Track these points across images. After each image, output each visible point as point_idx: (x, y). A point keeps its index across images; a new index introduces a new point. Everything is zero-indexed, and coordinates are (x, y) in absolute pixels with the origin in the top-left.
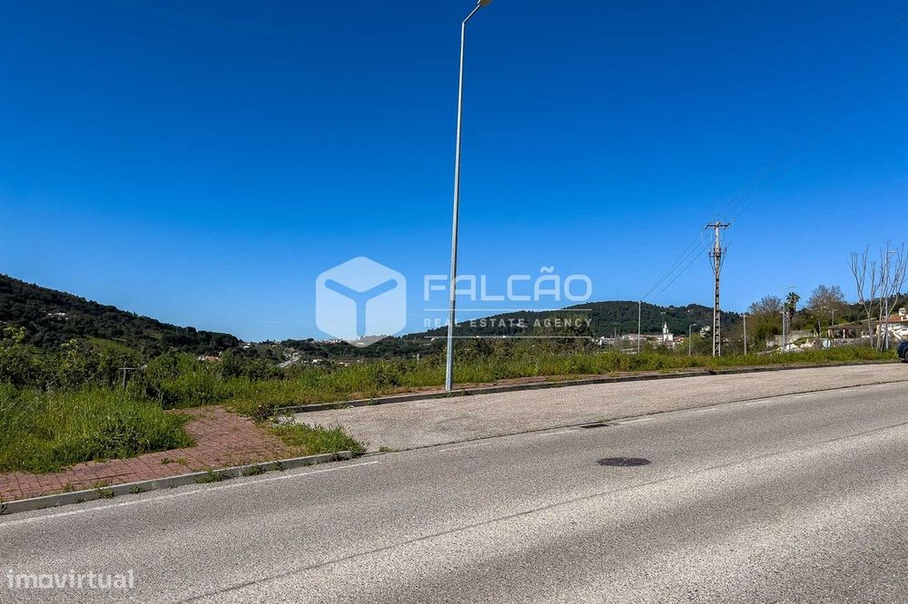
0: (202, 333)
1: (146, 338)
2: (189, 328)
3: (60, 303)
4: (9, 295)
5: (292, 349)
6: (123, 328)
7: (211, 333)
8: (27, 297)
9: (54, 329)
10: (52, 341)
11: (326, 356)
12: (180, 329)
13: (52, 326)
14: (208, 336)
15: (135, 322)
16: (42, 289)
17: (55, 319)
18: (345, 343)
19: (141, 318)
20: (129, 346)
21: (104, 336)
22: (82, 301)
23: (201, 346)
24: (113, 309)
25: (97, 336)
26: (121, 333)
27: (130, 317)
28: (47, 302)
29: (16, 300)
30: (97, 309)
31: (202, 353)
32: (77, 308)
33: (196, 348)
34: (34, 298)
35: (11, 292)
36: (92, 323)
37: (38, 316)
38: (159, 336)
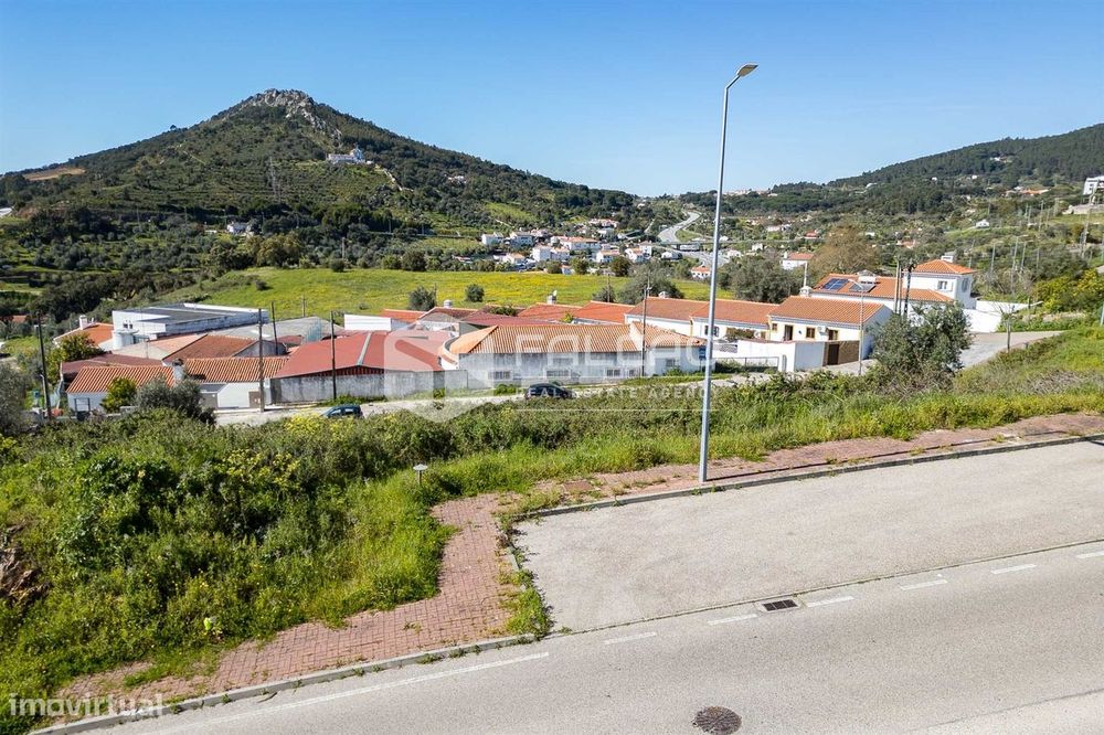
0: (595, 191)
1: (540, 199)
2: (581, 186)
3: (459, 165)
4: (412, 160)
5: (692, 205)
6: (517, 190)
7: (604, 191)
8: (429, 161)
9: (454, 195)
10: (454, 207)
11: (731, 211)
12: (572, 186)
13: (453, 191)
14: (601, 194)
15: (528, 181)
16: (442, 151)
17: (454, 184)
18: (754, 195)
19: (535, 177)
20: (523, 209)
21: (499, 201)
22: (478, 161)
23: (594, 208)
24: (507, 169)
25: (493, 199)
26: (515, 196)
27: (523, 177)
28: (447, 165)
29: (420, 165)
30: (493, 169)
31: (595, 216)
32: (474, 169)
33: (589, 210)
34: (435, 161)
35: (414, 156)
36: (488, 186)
37: (440, 182)
38: (551, 197)
